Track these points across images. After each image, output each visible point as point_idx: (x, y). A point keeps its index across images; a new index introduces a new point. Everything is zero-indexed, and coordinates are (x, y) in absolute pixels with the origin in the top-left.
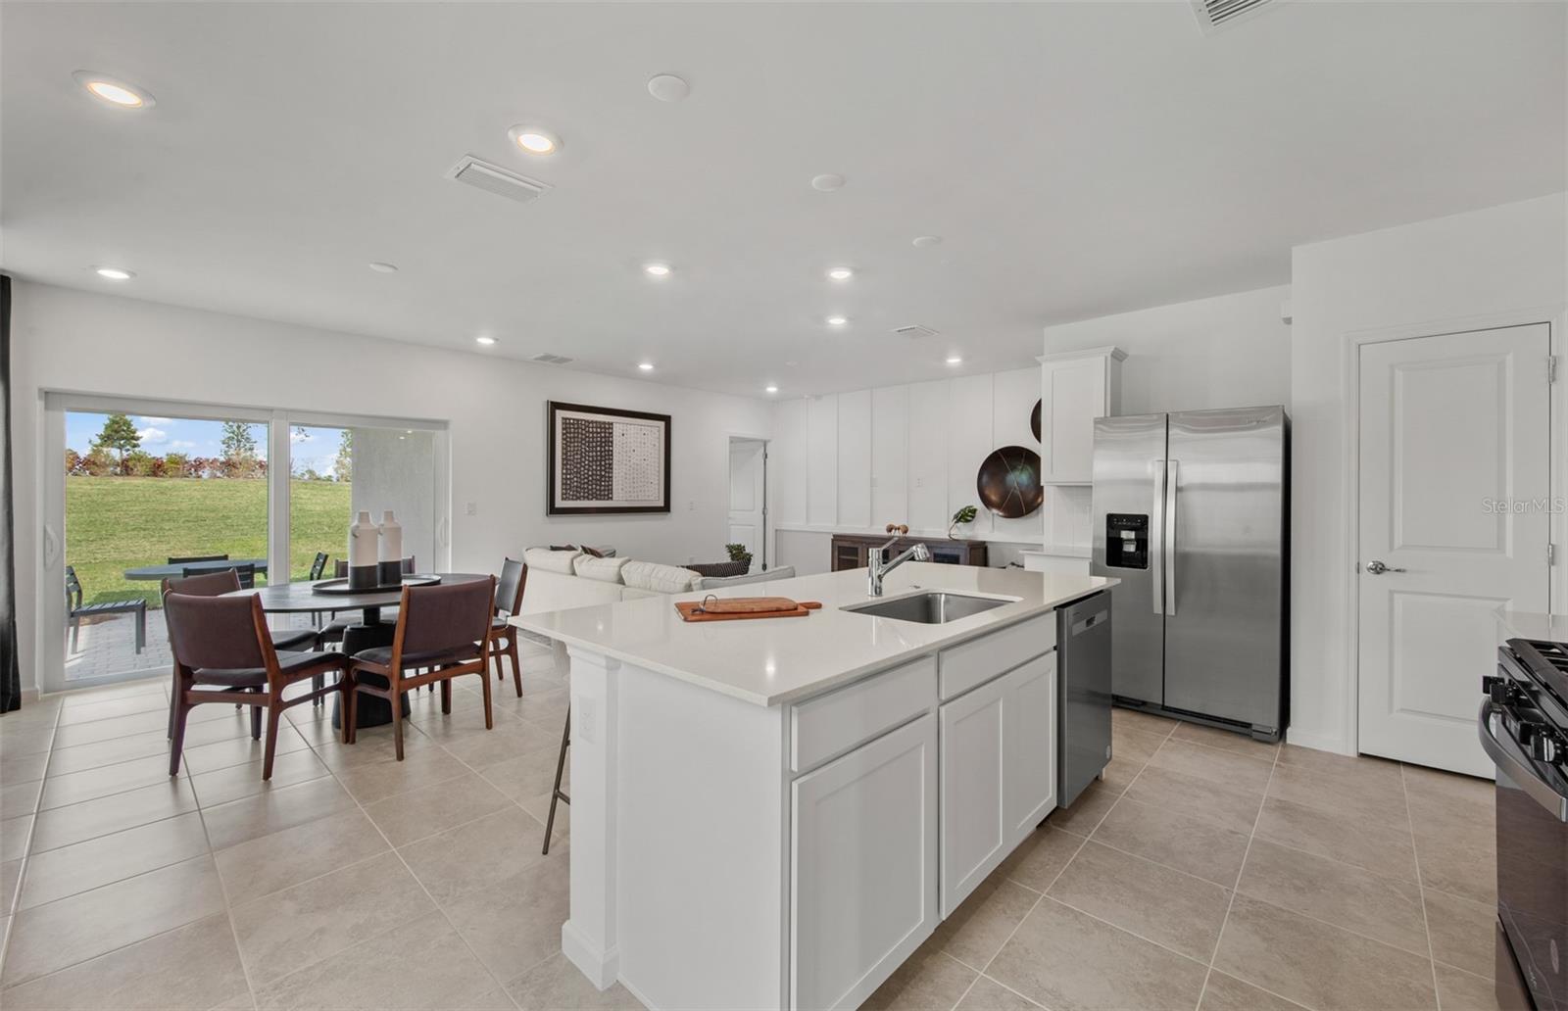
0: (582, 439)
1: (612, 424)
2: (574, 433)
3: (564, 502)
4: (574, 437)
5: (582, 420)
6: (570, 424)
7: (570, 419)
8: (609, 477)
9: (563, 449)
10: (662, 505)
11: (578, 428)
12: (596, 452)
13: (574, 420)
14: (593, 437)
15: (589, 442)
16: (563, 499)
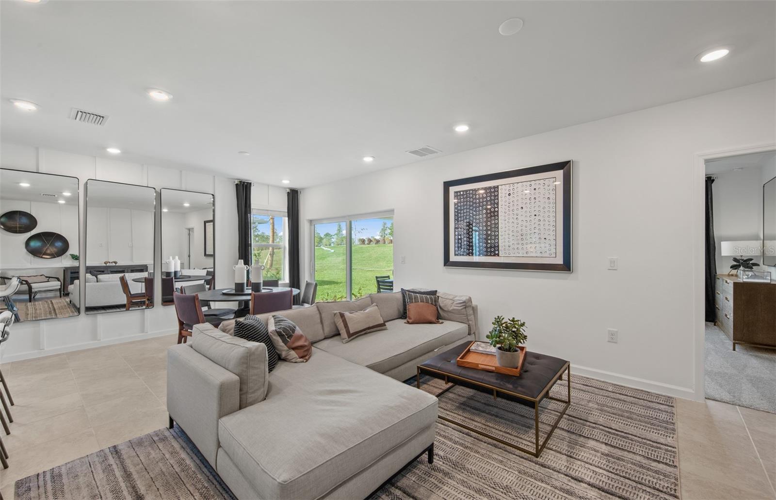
0: (470, 206)
1: (498, 187)
2: (464, 202)
3: (457, 257)
4: (464, 206)
5: (470, 190)
6: (460, 195)
7: (460, 192)
8: (495, 236)
9: (455, 216)
10: (561, 262)
11: (467, 198)
12: (482, 215)
13: (463, 191)
14: (479, 203)
15: (476, 207)
16: (455, 255)
